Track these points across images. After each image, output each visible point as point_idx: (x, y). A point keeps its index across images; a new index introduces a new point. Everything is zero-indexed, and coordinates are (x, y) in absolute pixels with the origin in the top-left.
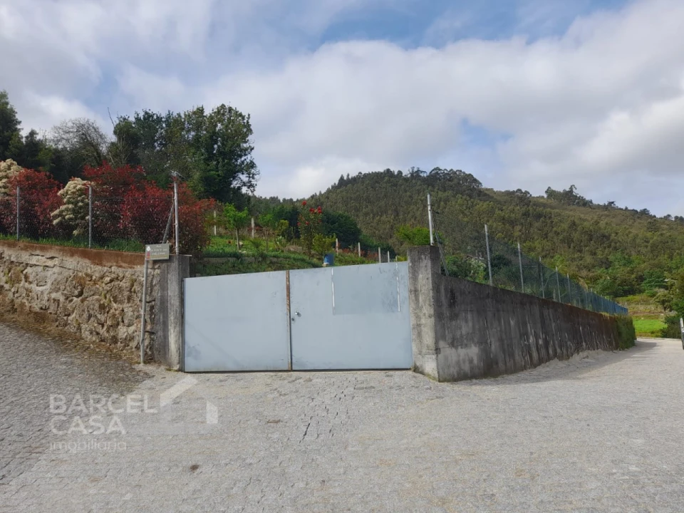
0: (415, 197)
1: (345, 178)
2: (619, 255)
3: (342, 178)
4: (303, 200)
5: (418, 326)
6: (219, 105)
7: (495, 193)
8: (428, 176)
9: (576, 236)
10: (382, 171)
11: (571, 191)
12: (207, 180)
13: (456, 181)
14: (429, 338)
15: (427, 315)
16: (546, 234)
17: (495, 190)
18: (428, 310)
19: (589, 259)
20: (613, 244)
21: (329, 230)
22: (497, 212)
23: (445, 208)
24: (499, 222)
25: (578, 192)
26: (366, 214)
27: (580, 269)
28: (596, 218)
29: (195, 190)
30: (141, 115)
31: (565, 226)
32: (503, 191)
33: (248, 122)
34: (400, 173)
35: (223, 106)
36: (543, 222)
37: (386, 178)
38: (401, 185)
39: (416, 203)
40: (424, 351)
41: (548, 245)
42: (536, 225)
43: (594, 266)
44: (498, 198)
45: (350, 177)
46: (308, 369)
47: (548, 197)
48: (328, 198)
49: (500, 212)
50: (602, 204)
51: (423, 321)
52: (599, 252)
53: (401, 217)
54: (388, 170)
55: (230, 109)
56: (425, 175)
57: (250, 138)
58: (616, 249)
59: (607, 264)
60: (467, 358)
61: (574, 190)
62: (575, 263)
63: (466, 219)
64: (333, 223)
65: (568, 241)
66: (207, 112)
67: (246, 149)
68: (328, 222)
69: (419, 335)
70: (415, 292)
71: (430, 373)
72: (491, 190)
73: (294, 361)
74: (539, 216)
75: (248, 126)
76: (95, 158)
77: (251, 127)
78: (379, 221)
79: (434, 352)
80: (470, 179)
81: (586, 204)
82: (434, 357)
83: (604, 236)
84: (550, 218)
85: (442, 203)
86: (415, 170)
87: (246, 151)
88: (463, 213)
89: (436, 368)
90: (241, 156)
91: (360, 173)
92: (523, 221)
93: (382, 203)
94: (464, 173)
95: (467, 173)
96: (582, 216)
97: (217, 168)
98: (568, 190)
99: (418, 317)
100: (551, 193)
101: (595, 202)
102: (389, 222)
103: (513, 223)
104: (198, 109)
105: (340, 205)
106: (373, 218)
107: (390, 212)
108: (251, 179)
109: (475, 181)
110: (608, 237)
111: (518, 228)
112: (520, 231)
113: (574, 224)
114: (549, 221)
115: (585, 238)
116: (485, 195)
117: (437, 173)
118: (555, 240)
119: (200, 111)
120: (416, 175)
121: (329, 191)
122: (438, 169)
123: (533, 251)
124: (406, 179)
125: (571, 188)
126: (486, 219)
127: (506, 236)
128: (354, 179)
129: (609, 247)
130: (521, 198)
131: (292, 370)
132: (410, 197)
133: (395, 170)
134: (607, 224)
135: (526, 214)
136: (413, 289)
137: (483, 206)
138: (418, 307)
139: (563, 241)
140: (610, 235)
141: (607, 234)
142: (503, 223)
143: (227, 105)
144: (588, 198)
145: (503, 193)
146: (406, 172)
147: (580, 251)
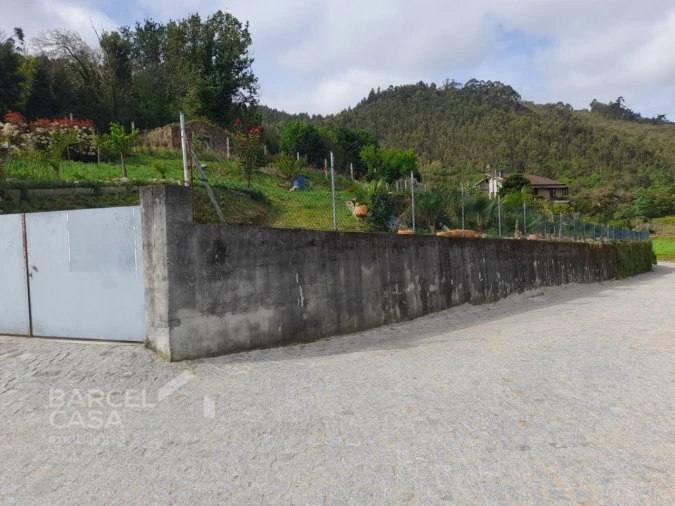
0: (448, 112)
1: (376, 92)
2: (660, 173)
3: (372, 93)
4: (332, 115)
5: (150, 291)
6: (215, 11)
7: (535, 106)
8: (463, 89)
9: (616, 152)
10: (415, 84)
11: (618, 104)
12: (204, 96)
13: (492, 94)
14: (162, 307)
15: (161, 276)
16: (585, 151)
17: (536, 103)
18: (162, 271)
19: (628, 178)
20: (656, 162)
21: (347, 148)
22: (535, 127)
23: (478, 123)
24: (535, 137)
25: (626, 105)
26: (396, 130)
27: (616, 187)
28: (642, 132)
29: (192, 106)
30: (142, 26)
31: (605, 142)
32: (544, 103)
33: (246, 30)
34: (434, 85)
35: (220, 13)
36: (581, 138)
37: (419, 92)
38: (433, 99)
39: (448, 119)
40: (157, 322)
41: (584, 162)
42: (575, 141)
43: (632, 185)
44: (538, 112)
45: (381, 91)
46: (48, 335)
47: (593, 110)
48: (357, 113)
49: (537, 127)
50: (650, 117)
51: (156, 284)
52: (640, 170)
53: (431, 134)
54: (421, 83)
55: (228, 16)
56: (460, 87)
57: (249, 48)
58: (658, 166)
59: (647, 182)
60: (245, 325)
61: (622, 102)
62: (613, 182)
63: (499, 136)
64: (353, 140)
65: (608, 158)
66: (203, 20)
67: (245, 61)
68: (347, 140)
69: (152, 301)
70: (148, 246)
71: (162, 349)
72: (531, 103)
73: (34, 324)
74: (579, 131)
75: (246, 34)
76: (81, 73)
77: (251, 36)
78: (409, 138)
79: (167, 324)
80: (509, 91)
81: (632, 117)
82: (167, 330)
83: (647, 153)
84: (591, 133)
85: (476, 118)
86: (450, 82)
87: (244, 64)
88: (497, 129)
89: (168, 344)
90: (241, 69)
91: (391, 86)
92: (560, 137)
93: (412, 119)
94: (502, 85)
95: (506, 84)
96: (627, 131)
97: (214, 82)
98: (614, 102)
99: (151, 280)
100: (596, 106)
101: (644, 116)
102: (419, 138)
103: (549, 139)
104: (193, 16)
105: (369, 121)
106: (403, 135)
107: (420, 128)
108: (253, 95)
109: (514, 93)
110: (651, 154)
111: (555, 144)
112: (557, 148)
113: (616, 139)
114: (588, 137)
115: (626, 155)
116: (524, 108)
117: (473, 85)
118: (593, 157)
119: (195, 19)
120: (450, 88)
121: (359, 106)
122: (474, 80)
123: (568, 169)
124: (439, 93)
125: (618, 100)
126: (521, 135)
127: (541, 153)
128: (385, 93)
129: (652, 164)
130: (561, 111)
131: (32, 336)
132: (443, 112)
133: (428, 82)
134: (652, 139)
135: (564, 130)
136: (146, 243)
137: (520, 120)
138: (151, 267)
139: (601, 159)
140: (654, 153)
141: (650, 151)
142: (539, 140)
143: (224, 12)
144: (635, 111)
145: (543, 106)
146: (440, 85)
147: (620, 169)
